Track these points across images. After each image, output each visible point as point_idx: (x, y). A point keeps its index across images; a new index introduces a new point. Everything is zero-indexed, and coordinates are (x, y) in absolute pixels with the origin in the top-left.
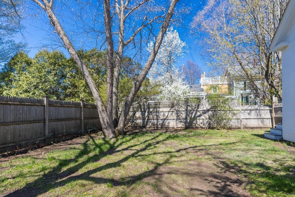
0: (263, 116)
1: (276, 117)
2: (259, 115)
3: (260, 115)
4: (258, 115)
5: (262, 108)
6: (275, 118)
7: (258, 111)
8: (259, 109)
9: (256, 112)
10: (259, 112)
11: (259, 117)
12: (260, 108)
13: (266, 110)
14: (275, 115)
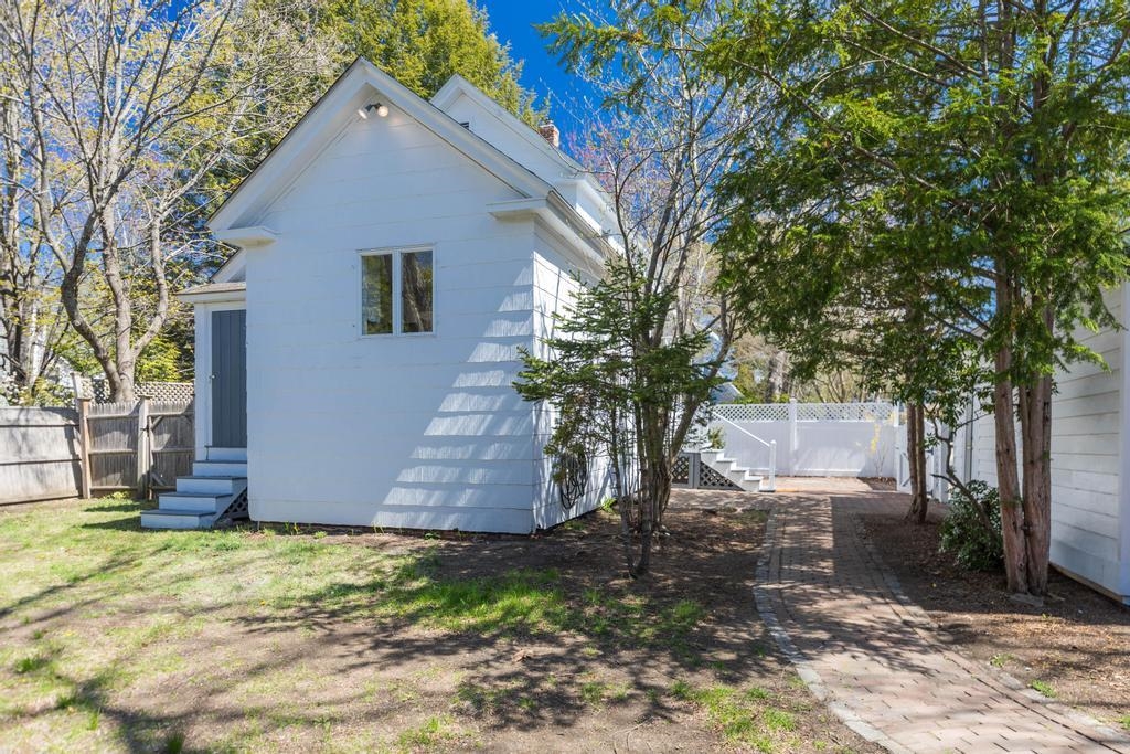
0: (43, 452)
1: (95, 454)
2: (25, 448)
3: (31, 450)
4: (19, 450)
5: (37, 418)
6: (94, 458)
7: (18, 432)
8: (23, 423)
9: (12, 436)
10: (24, 437)
11: (26, 456)
12: (27, 420)
13: (51, 426)
14: (94, 445)
